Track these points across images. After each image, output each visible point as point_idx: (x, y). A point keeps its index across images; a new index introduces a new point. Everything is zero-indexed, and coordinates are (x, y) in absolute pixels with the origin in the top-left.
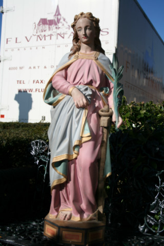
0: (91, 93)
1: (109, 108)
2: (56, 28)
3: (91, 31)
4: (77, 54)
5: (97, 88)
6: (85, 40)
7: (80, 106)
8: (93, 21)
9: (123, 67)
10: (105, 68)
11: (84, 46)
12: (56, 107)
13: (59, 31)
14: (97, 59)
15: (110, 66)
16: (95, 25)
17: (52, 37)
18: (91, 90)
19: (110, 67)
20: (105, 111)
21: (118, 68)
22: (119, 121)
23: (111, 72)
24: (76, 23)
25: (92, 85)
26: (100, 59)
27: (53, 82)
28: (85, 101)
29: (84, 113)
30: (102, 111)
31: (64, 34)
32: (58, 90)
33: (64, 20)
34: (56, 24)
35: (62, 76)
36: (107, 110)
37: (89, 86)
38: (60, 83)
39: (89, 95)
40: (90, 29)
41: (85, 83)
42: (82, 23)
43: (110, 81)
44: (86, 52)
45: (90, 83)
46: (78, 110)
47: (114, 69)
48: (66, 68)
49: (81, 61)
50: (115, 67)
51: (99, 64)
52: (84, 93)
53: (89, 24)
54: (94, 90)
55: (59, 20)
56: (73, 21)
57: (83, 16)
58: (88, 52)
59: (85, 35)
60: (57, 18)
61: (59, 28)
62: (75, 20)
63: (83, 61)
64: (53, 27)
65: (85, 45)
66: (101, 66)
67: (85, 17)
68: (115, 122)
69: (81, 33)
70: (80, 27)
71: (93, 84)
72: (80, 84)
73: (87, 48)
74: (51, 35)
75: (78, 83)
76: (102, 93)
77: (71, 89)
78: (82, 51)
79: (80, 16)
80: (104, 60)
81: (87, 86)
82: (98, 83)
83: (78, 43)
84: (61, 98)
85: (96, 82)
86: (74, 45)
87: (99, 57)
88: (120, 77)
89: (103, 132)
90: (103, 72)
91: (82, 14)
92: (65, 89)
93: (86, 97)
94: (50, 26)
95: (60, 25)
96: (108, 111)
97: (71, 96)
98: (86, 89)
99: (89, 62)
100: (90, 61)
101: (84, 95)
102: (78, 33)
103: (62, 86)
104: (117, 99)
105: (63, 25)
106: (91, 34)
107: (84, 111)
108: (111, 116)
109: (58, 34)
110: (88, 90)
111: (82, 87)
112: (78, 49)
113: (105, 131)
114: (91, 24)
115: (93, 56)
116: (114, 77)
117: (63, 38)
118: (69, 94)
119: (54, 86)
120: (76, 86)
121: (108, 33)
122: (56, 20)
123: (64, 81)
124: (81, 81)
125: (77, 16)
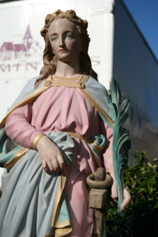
0: (72, 145)
1: (105, 173)
2: (26, 55)
3: (73, 40)
4: (49, 78)
5: (84, 136)
6: (63, 55)
7: (51, 169)
8: (77, 23)
9: (129, 101)
10: (98, 102)
11: (62, 66)
12: (11, 171)
13: (29, 60)
14: (84, 87)
15: (105, 98)
16: (79, 31)
17: (20, 67)
18: (74, 140)
19: (106, 102)
20: (99, 179)
21: (120, 103)
22: (123, 198)
23: (108, 108)
24: (48, 27)
25: (75, 132)
26: (89, 87)
27: (6, 126)
28: (61, 161)
29: (59, 183)
30: (93, 179)
31: (36, 63)
32: (15, 139)
33: (37, 44)
34: (25, 50)
35: (23, 116)
36: (101, 177)
37: (70, 133)
38: (18, 127)
39: (69, 149)
40: (72, 37)
41: (63, 127)
42: (58, 27)
43: (106, 125)
44: (65, 75)
45: (72, 128)
46: (48, 176)
47: (114, 105)
48: (31, 102)
49: (56, 90)
50: (115, 100)
51: (88, 96)
52: (60, 145)
53: (70, 29)
54: (78, 140)
55: (29, 45)
56: (44, 24)
57: (60, 15)
58: (69, 76)
59: (63, 46)
60: (28, 43)
61: (29, 55)
62: (47, 22)
63: (59, 90)
64: (21, 53)
65: (64, 65)
66: (91, 100)
67: (64, 17)
68: (117, 199)
69: (57, 44)
70: (55, 34)
71: (77, 129)
72: (53, 129)
73: (67, 69)
74: (18, 65)
75: (50, 127)
76: (92, 146)
77: (36, 139)
78: (59, 74)
79: (55, 15)
80: (97, 89)
81: (65, 134)
82: (86, 128)
83: (52, 62)
84: (19, 155)
85: (81, 127)
86: (45, 64)
87: (86, 84)
88: (123, 117)
89: (94, 218)
90: (94, 109)
91: (58, 13)
92: (26, 137)
93: (62, 152)
94: (17, 53)
95: (31, 51)
96: (104, 179)
97: (37, 150)
98: (64, 139)
99: (70, 92)
100: (72, 89)
101: (60, 149)
102: (52, 43)
103: (21, 133)
104: (119, 156)
105: (36, 51)
106: (74, 45)
107: (59, 178)
108: (109, 188)
109: (28, 64)
110: (67, 141)
111: (57, 135)
112: (52, 71)
113: (99, 215)
114: (74, 29)
115: (78, 81)
116: (114, 119)
117: (35, 68)
118: (33, 147)
119: (8, 134)
120: (47, 133)
121: (99, 62)
122: (26, 44)
123: (26, 124)
124: (56, 124)
125: (50, 15)
